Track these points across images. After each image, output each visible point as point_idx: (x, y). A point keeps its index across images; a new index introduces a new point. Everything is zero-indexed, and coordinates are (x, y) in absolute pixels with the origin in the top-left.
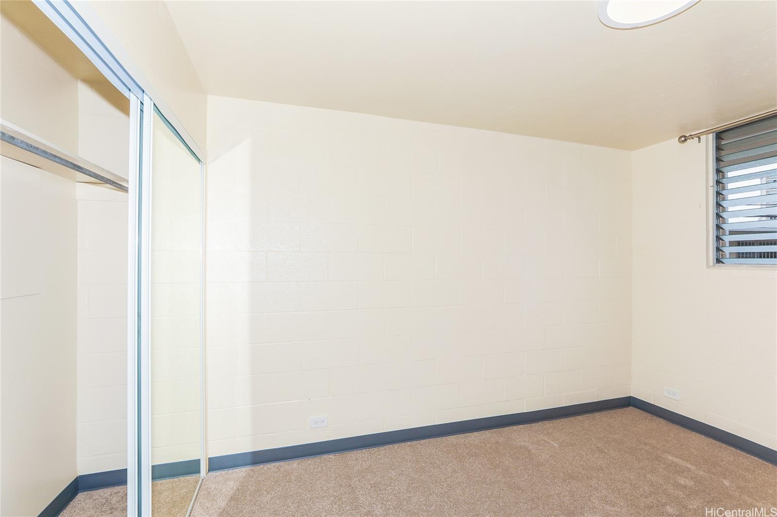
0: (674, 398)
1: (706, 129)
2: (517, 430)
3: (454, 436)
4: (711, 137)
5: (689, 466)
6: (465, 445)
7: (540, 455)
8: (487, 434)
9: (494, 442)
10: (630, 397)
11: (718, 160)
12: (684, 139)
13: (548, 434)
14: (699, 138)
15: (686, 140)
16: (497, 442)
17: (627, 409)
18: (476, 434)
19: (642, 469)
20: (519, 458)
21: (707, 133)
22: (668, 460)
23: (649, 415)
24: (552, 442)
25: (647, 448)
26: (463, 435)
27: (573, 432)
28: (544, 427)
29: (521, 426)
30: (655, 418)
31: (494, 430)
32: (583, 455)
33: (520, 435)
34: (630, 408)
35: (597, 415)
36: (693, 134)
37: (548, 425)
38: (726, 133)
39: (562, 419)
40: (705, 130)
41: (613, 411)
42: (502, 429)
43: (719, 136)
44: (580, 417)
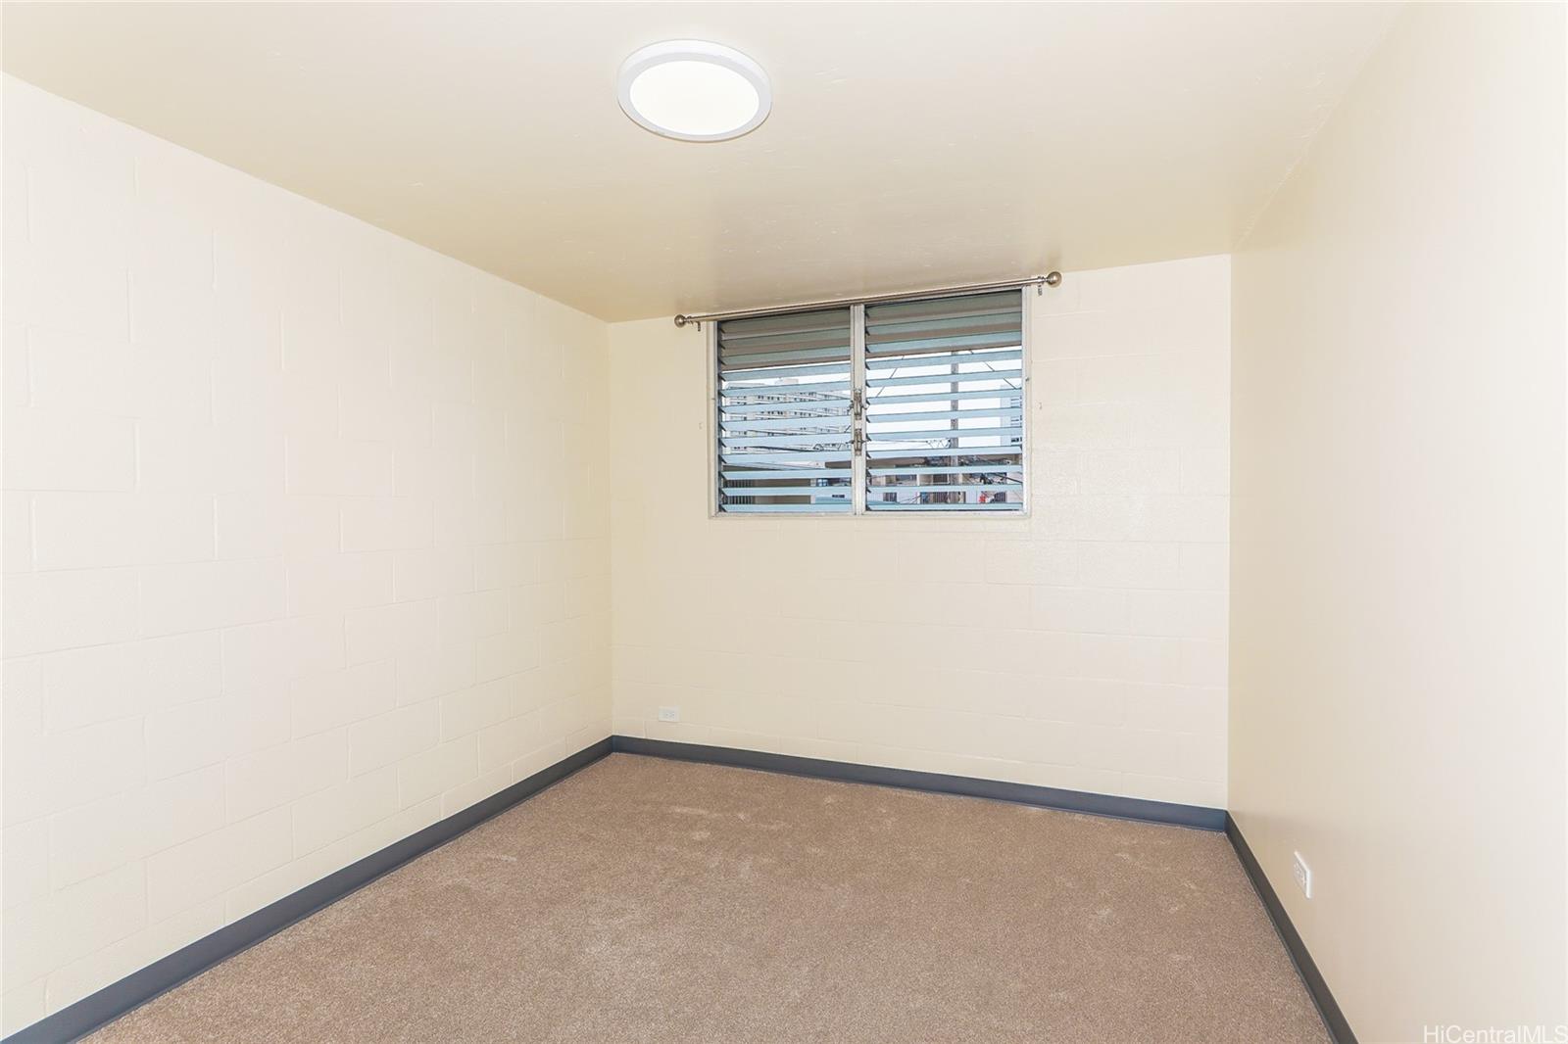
0: (672, 720)
1: (707, 311)
2: (432, 860)
3: (284, 932)
4: (712, 325)
5: (701, 812)
6: (318, 940)
7: (489, 889)
8: (366, 895)
9: (388, 903)
10: (613, 736)
11: (720, 362)
12: (681, 321)
13: (493, 845)
14: (699, 324)
15: (684, 323)
16: (394, 902)
17: (608, 758)
18: (340, 905)
19: (648, 841)
20: (449, 913)
21: (706, 318)
22: (677, 814)
23: (639, 757)
24: (505, 857)
25: (648, 807)
26: (306, 922)
27: (537, 824)
28: (483, 835)
29: (438, 850)
30: (648, 758)
31: (382, 879)
32: (562, 857)
33: (442, 868)
34: (614, 754)
35: (567, 783)
36: (693, 316)
37: (489, 829)
38: (728, 323)
39: (513, 810)
40: (705, 314)
41: (590, 768)
42: (399, 871)
43: (722, 325)
44: (541, 795)
